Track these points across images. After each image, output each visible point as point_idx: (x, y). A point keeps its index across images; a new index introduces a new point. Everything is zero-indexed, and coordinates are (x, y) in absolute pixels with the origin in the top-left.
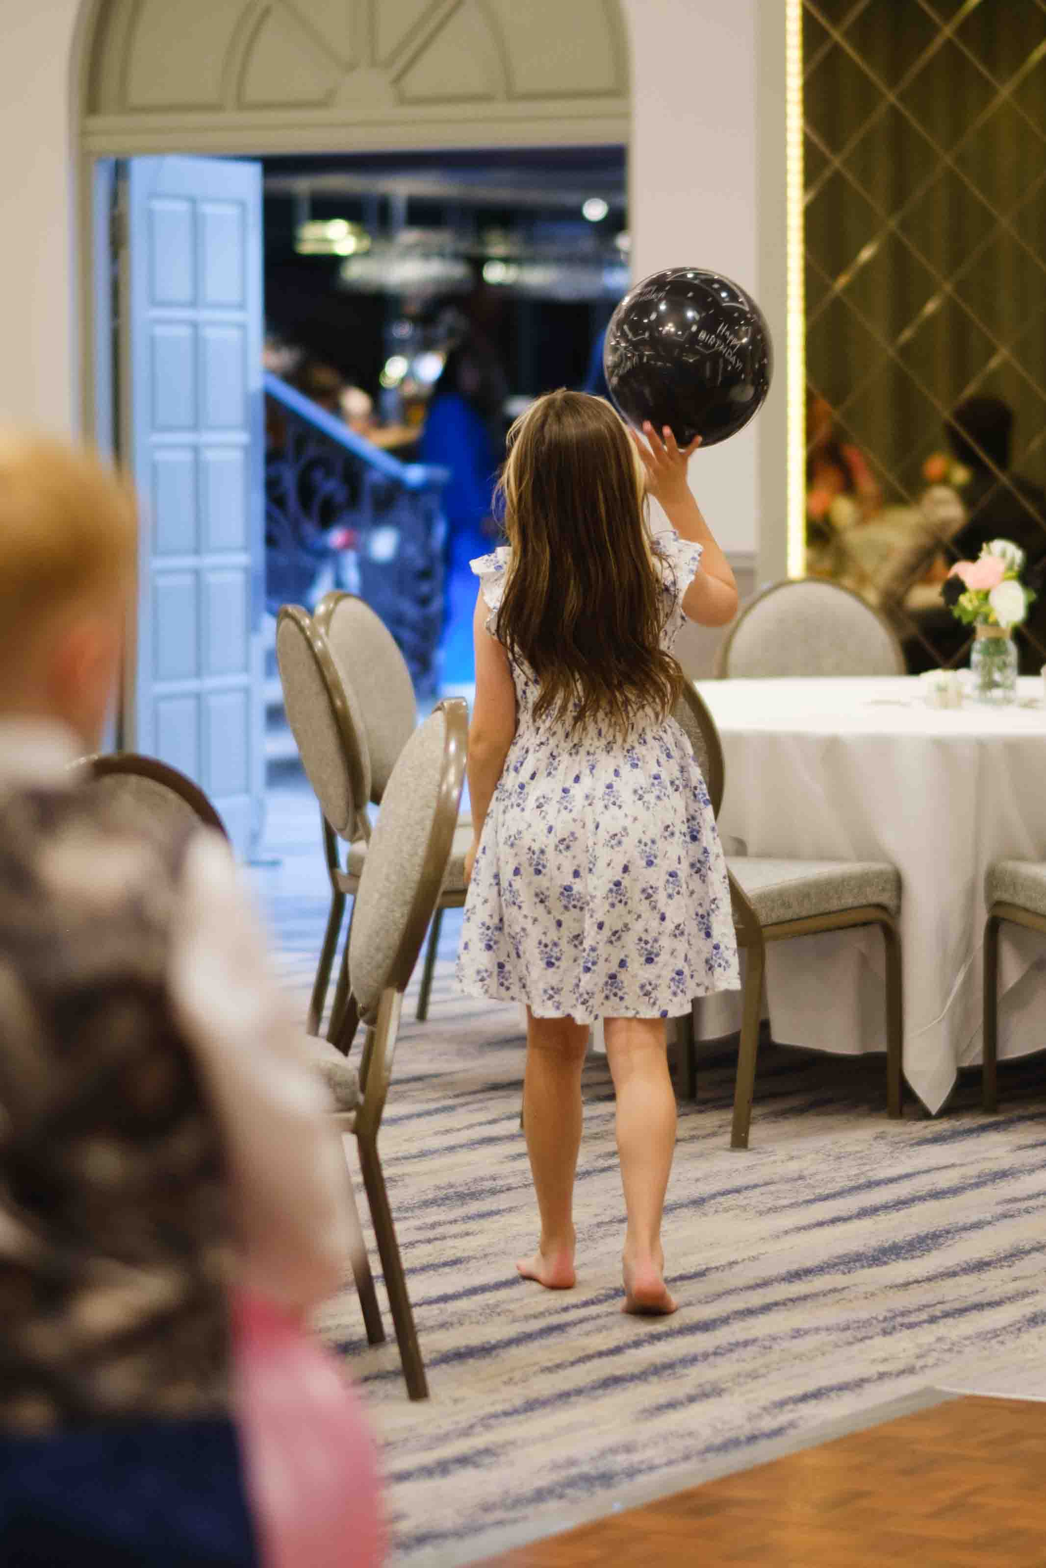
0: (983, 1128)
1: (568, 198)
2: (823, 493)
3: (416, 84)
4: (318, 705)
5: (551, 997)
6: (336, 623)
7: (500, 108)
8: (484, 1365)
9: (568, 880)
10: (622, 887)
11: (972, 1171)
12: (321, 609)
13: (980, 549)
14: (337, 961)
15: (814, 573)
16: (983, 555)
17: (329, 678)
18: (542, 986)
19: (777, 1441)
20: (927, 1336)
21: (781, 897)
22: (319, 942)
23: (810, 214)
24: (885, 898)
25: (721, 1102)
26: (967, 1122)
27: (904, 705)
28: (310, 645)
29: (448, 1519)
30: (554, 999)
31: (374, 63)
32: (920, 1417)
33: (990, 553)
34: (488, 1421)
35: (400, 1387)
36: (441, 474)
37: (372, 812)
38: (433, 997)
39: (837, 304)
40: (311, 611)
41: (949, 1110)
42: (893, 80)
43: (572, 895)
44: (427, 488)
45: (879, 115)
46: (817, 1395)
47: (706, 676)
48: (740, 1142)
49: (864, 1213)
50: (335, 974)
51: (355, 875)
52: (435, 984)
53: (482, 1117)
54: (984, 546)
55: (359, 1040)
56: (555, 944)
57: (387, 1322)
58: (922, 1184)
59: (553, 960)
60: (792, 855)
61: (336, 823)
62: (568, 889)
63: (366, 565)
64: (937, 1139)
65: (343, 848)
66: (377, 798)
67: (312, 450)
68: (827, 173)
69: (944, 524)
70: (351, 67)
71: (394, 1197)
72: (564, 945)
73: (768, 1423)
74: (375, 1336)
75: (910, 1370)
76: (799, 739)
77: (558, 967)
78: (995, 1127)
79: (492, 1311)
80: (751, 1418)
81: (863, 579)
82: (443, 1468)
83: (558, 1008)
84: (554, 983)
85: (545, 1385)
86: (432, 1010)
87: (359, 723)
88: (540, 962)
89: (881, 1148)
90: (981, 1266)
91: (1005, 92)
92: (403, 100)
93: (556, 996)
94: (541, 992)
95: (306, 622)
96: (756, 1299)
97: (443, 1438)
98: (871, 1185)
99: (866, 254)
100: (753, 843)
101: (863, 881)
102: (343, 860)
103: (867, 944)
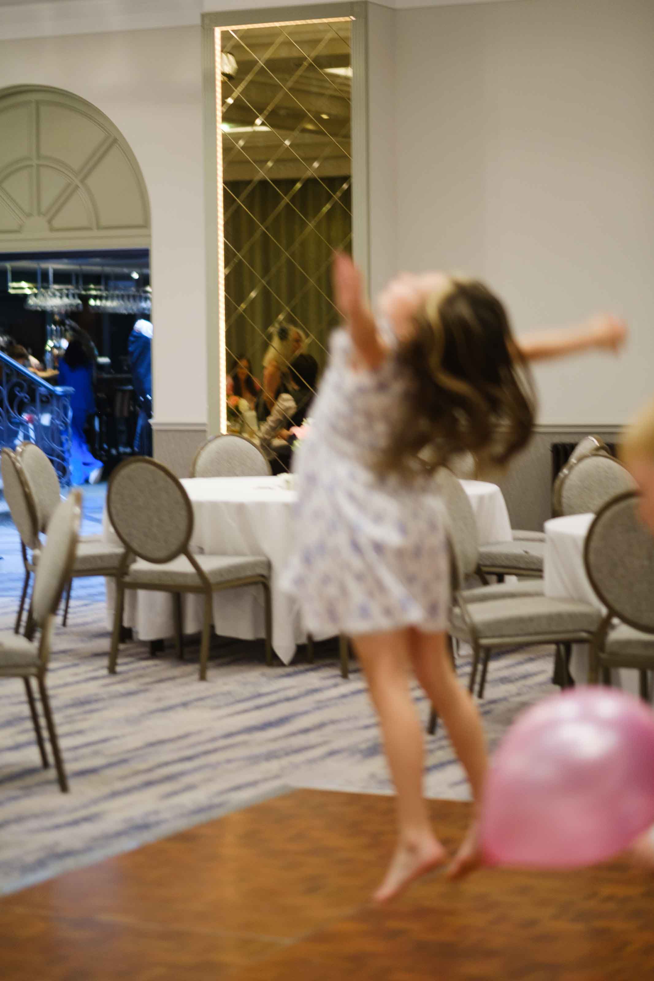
0: (307, 670)
1: (126, 270)
2: (235, 398)
3: (57, 223)
4: (17, 491)
6: (25, 455)
7: (95, 233)
8: (93, 778)
11: (303, 689)
12: (19, 449)
13: (302, 421)
14: (27, 601)
15: (231, 432)
16: (304, 424)
17: (22, 478)
19: (221, 808)
20: (285, 761)
21: (219, 572)
22: (19, 593)
23: (227, 278)
24: (264, 572)
25: (193, 660)
26: (301, 667)
27: (270, 488)
28: (14, 464)
29: (77, 844)
31: (39, 213)
33: (308, 423)
34: (95, 802)
35: (56, 788)
36: (70, 389)
37: (42, 537)
38: (69, 616)
39: (241, 316)
40: (14, 448)
41: (294, 662)
42: (263, 221)
44: (65, 395)
45: (257, 235)
46: (238, 788)
47: (184, 477)
48: (203, 678)
49: (258, 708)
50: (26, 606)
51: (35, 564)
52: (70, 610)
53: (90, 668)
54: (304, 419)
55: (38, 635)
57: (51, 759)
58: (282, 695)
60: (223, 553)
61: (26, 541)
63: (39, 428)
64: (288, 675)
65: (30, 553)
66: (44, 531)
67: (14, 379)
68: (236, 260)
69: (288, 409)
70: (29, 215)
71: (53, 703)
73: (217, 800)
74: (45, 764)
75: (277, 777)
76: (227, 504)
78: (312, 670)
79: (96, 753)
81: (252, 433)
82: (75, 823)
85: (119, 785)
86: (69, 622)
87: (36, 498)
89: (264, 679)
90: (306, 731)
91: (311, 225)
92: (52, 229)
95: (12, 454)
96: (210, 746)
97: (75, 809)
98: (260, 695)
99: (253, 294)
100: (206, 549)
101: (255, 565)
102: (29, 557)
103: (257, 592)
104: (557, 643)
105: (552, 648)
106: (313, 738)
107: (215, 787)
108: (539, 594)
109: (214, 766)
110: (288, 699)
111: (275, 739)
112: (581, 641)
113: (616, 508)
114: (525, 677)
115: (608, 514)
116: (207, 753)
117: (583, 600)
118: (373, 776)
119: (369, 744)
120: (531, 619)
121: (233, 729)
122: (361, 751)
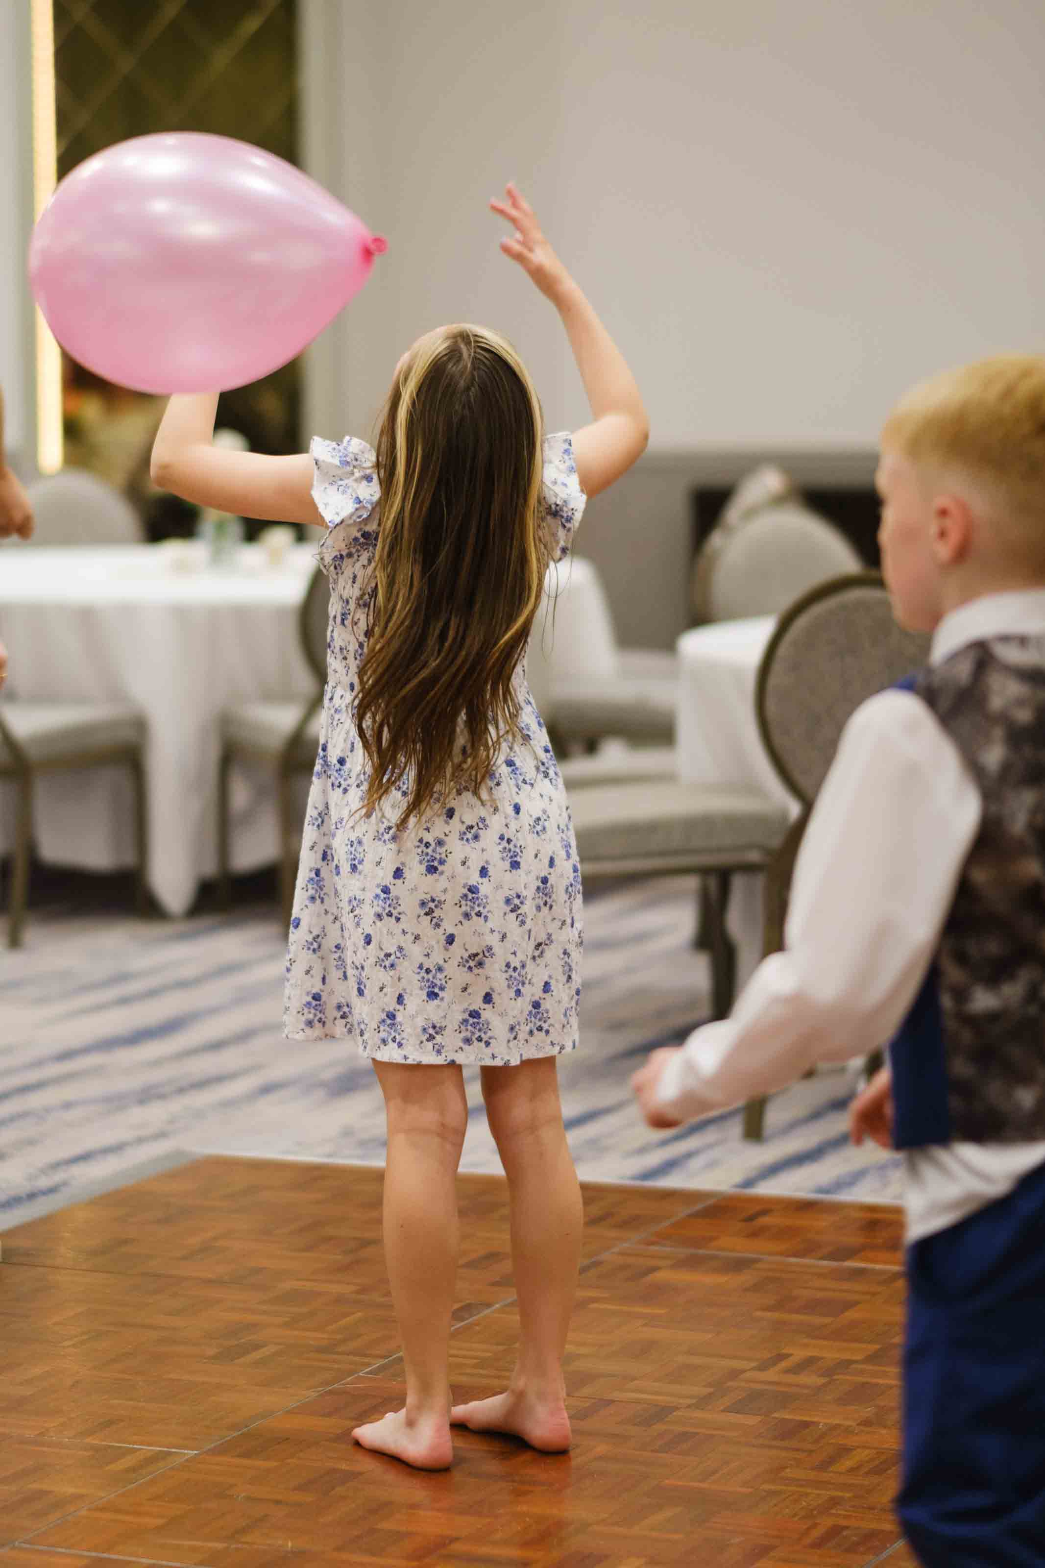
0: (219, 927)
5: (431, 1038)
9: (474, 878)
10: (548, 885)
18: (420, 1022)
19: (51, 1197)
20: (176, 1106)
21: (48, 739)
24: (132, 737)
26: (206, 921)
30: (435, 1042)
32: (174, 1175)
41: (193, 912)
43: (478, 898)
46: (85, 1157)
48: (15, 943)
56: (440, 969)
58: (170, 976)
59: (436, 990)
62: (473, 890)
72: (452, 969)
73: (44, 1182)
75: (161, 1135)
77: (442, 999)
78: (229, 926)
80: (31, 1178)
83: (439, 1052)
84: (436, 1020)
88: (420, 992)
89: (134, 946)
90: (217, 1046)
93: (437, 1037)
94: (419, 1030)
96: (33, 1076)
98: (127, 977)
101: (115, 723)
103: (117, 776)
104: (704, 871)
105: (692, 883)
106: (229, 1059)
107: (42, 1156)
108: (666, 778)
109: (41, 1115)
110: (183, 985)
111: (157, 1063)
112: (749, 869)
113: (818, 610)
114: (640, 938)
115: (802, 622)
116: (25, 1089)
117: (753, 789)
118: (347, 1132)
119: (340, 1070)
120: (652, 827)
121: (75, 1042)
122: (323, 1084)
